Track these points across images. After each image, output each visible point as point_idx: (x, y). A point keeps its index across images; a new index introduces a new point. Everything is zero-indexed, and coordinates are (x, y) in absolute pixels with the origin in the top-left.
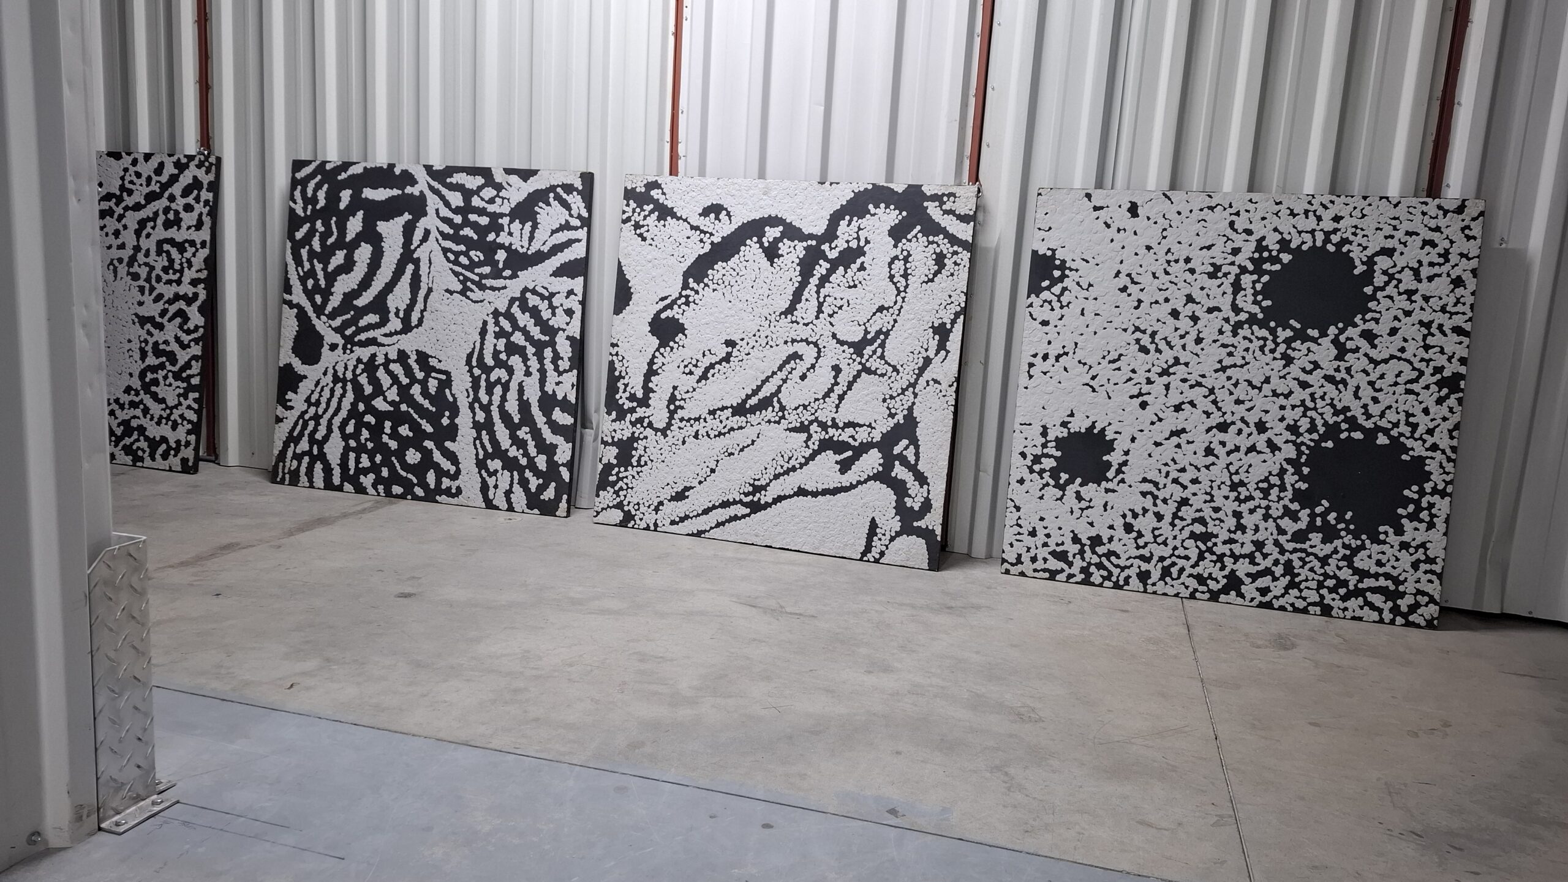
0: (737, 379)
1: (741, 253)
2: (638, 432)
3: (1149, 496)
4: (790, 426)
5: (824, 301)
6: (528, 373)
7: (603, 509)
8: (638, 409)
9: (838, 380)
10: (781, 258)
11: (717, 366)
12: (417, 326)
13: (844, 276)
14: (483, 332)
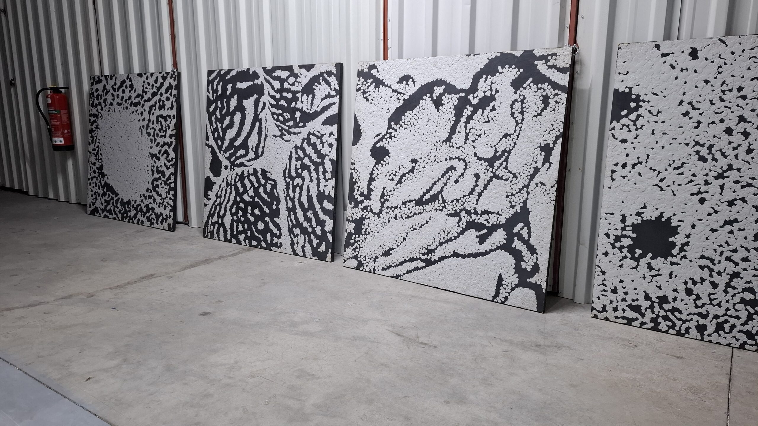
0: (418, 183)
1: (421, 105)
2: (365, 214)
3: (706, 270)
4: (449, 213)
5: (470, 132)
6: (311, 181)
7: (347, 259)
8: (365, 201)
9: (478, 183)
10: (444, 106)
11: (407, 175)
12: (261, 156)
13: (482, 115)
14: (290, 158)
